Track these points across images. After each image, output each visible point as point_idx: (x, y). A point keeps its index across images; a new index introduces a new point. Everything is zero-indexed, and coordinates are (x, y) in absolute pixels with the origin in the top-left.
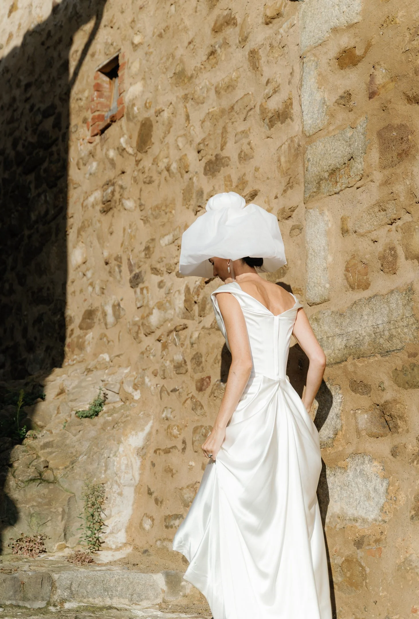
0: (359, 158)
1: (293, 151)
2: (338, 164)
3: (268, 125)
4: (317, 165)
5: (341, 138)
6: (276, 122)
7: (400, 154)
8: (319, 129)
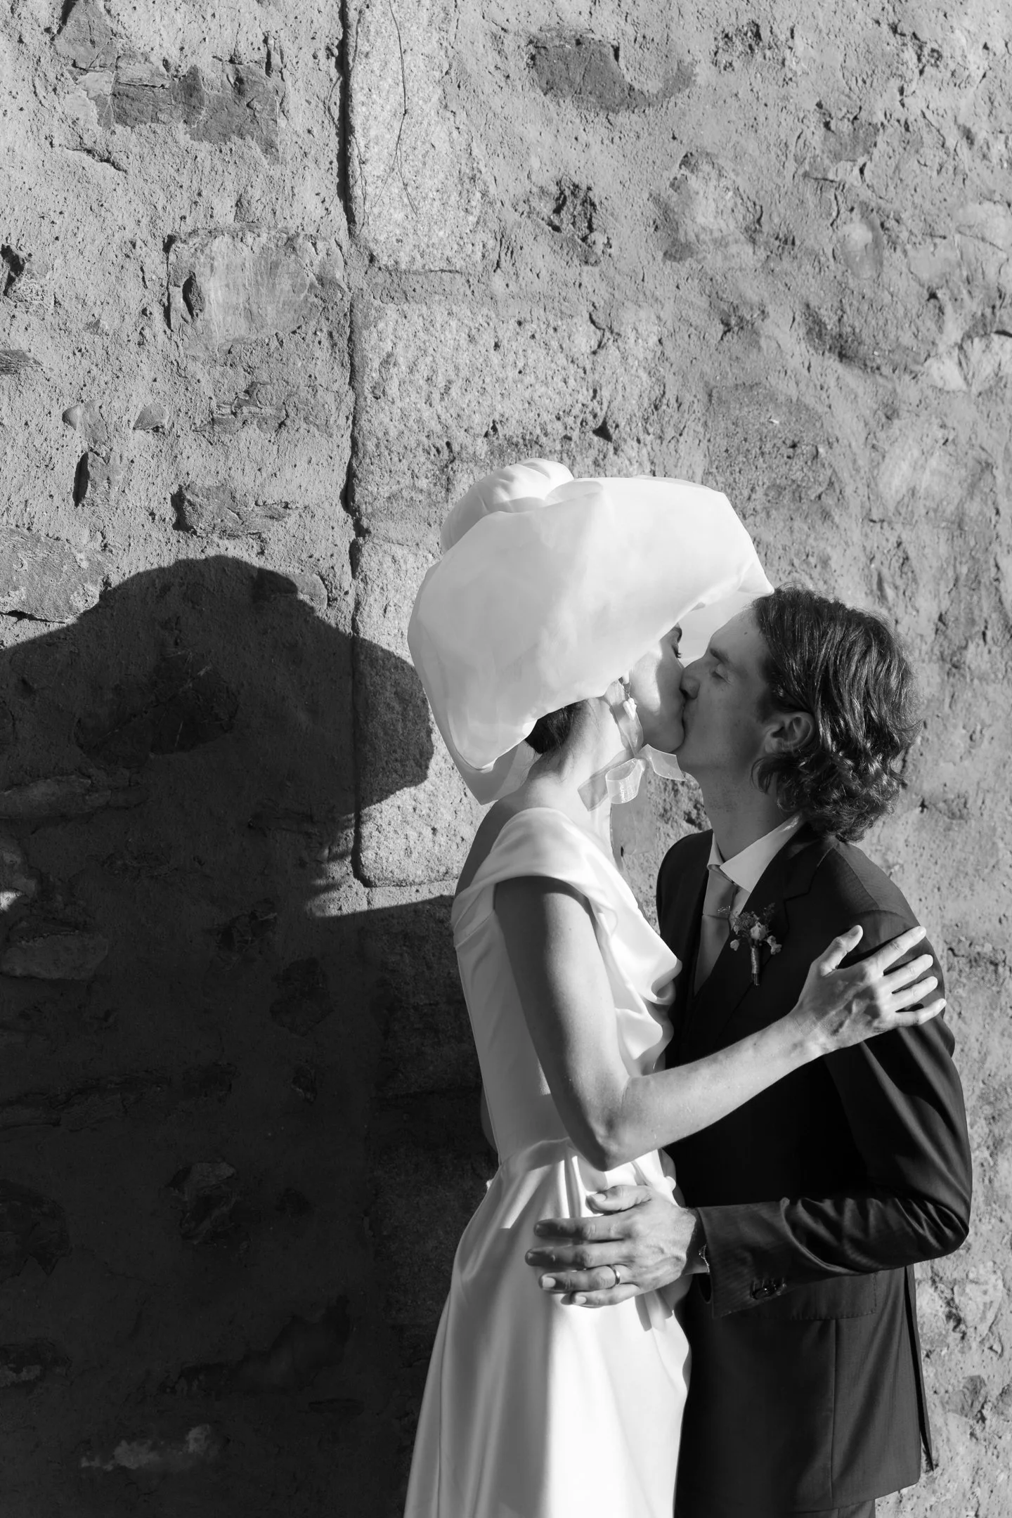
0: (635, 444)
1: (285, 284)
2: (538, 431)
3: (99, 100)
4: (436, 396)
5: (554, 344)
6: (162, 117)
7: (779, 486)
8: (444, 265)
